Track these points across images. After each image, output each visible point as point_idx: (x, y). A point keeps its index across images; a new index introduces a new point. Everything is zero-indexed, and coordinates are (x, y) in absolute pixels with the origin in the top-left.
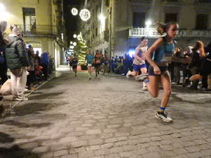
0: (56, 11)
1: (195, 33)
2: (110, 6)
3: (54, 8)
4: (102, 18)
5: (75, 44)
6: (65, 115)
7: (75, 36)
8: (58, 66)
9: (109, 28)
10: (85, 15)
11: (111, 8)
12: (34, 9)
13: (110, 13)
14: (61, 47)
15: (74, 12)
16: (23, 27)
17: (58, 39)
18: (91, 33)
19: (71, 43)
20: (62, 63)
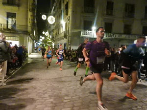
0: (31, 16)
1: (124, 36)
2: (69, 15)
3: (30, 14)
4: (63, 22)
5: (43, 38)
6: (33, 99)
7: (43, 33)
8: (30, 54)
9: (68, 29)
10: (51, 20)
11: (69, 17)
12: (15, 14)
13: (69, 20)
14: (33, 40)
15: (44, 17)
16: (6, 26)
17: (31, 35)
18: (55, 31)
19: (41, 37)
20: (33, 52)
